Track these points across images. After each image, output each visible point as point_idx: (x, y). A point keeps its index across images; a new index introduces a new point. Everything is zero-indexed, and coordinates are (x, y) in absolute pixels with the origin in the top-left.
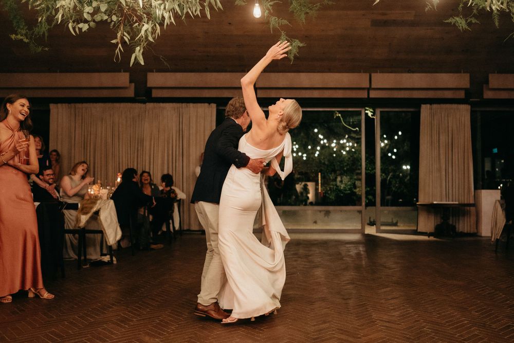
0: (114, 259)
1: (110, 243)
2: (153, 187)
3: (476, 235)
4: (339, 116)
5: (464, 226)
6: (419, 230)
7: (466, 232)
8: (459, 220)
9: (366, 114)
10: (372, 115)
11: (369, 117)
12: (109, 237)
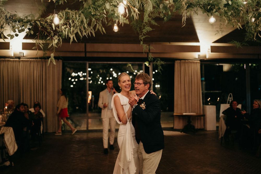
0: (13, 163)
1: (10, 154)
2: (29, 113)
3: (204, 129)
4: (130, 66)
5: (198, 125)
6: (175, 128)
7: (199, 128)
8: (195, 122)
9: (145, 65)
10: (149, 65)
11: (147, 66)
12: (10, 150)
